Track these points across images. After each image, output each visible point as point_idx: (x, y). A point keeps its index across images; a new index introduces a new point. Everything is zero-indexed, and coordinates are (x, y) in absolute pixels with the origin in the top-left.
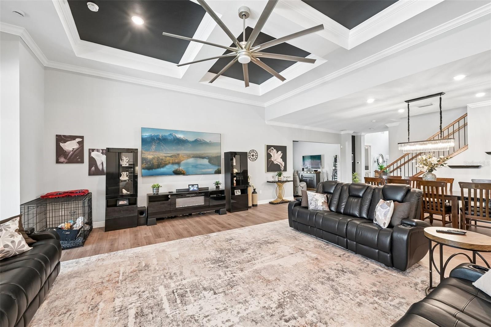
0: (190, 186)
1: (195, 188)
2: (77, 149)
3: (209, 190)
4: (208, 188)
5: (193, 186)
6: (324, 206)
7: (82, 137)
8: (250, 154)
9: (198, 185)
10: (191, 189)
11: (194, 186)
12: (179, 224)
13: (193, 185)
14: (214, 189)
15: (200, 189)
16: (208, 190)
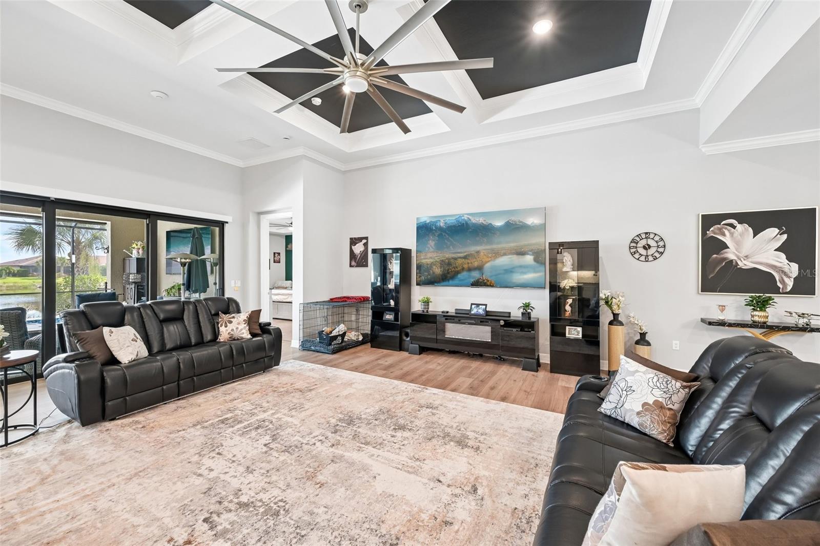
0: (473, 306)
1: (481, 311)
2: (364, 251)
3: (512, 318)
4: (510, 313)
5: (477, 307)
6: (648, 417)
7: (366, 238)
8: (637, 243)
9: (486, 305)
10: (474, 311)
11: (480, 306)
12: (438, 364)
13: (478, 305)
14: (519, 317)
15: (488, 313)
16: (510, 317)
